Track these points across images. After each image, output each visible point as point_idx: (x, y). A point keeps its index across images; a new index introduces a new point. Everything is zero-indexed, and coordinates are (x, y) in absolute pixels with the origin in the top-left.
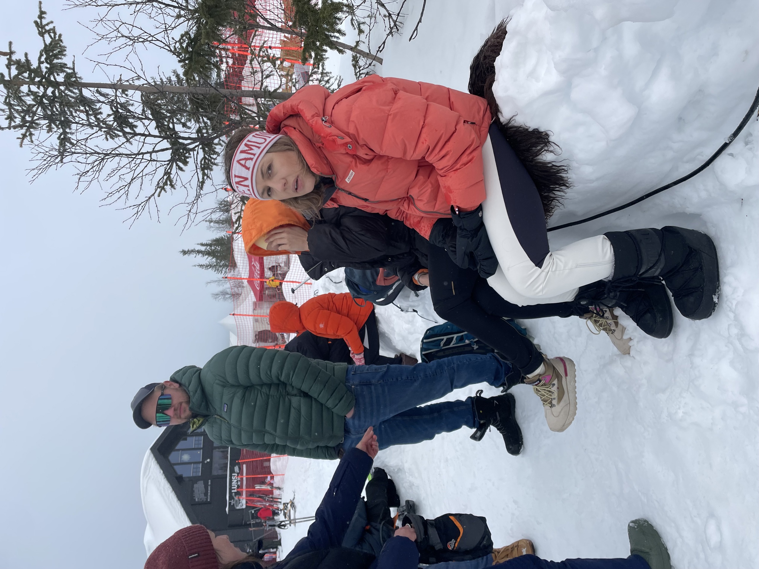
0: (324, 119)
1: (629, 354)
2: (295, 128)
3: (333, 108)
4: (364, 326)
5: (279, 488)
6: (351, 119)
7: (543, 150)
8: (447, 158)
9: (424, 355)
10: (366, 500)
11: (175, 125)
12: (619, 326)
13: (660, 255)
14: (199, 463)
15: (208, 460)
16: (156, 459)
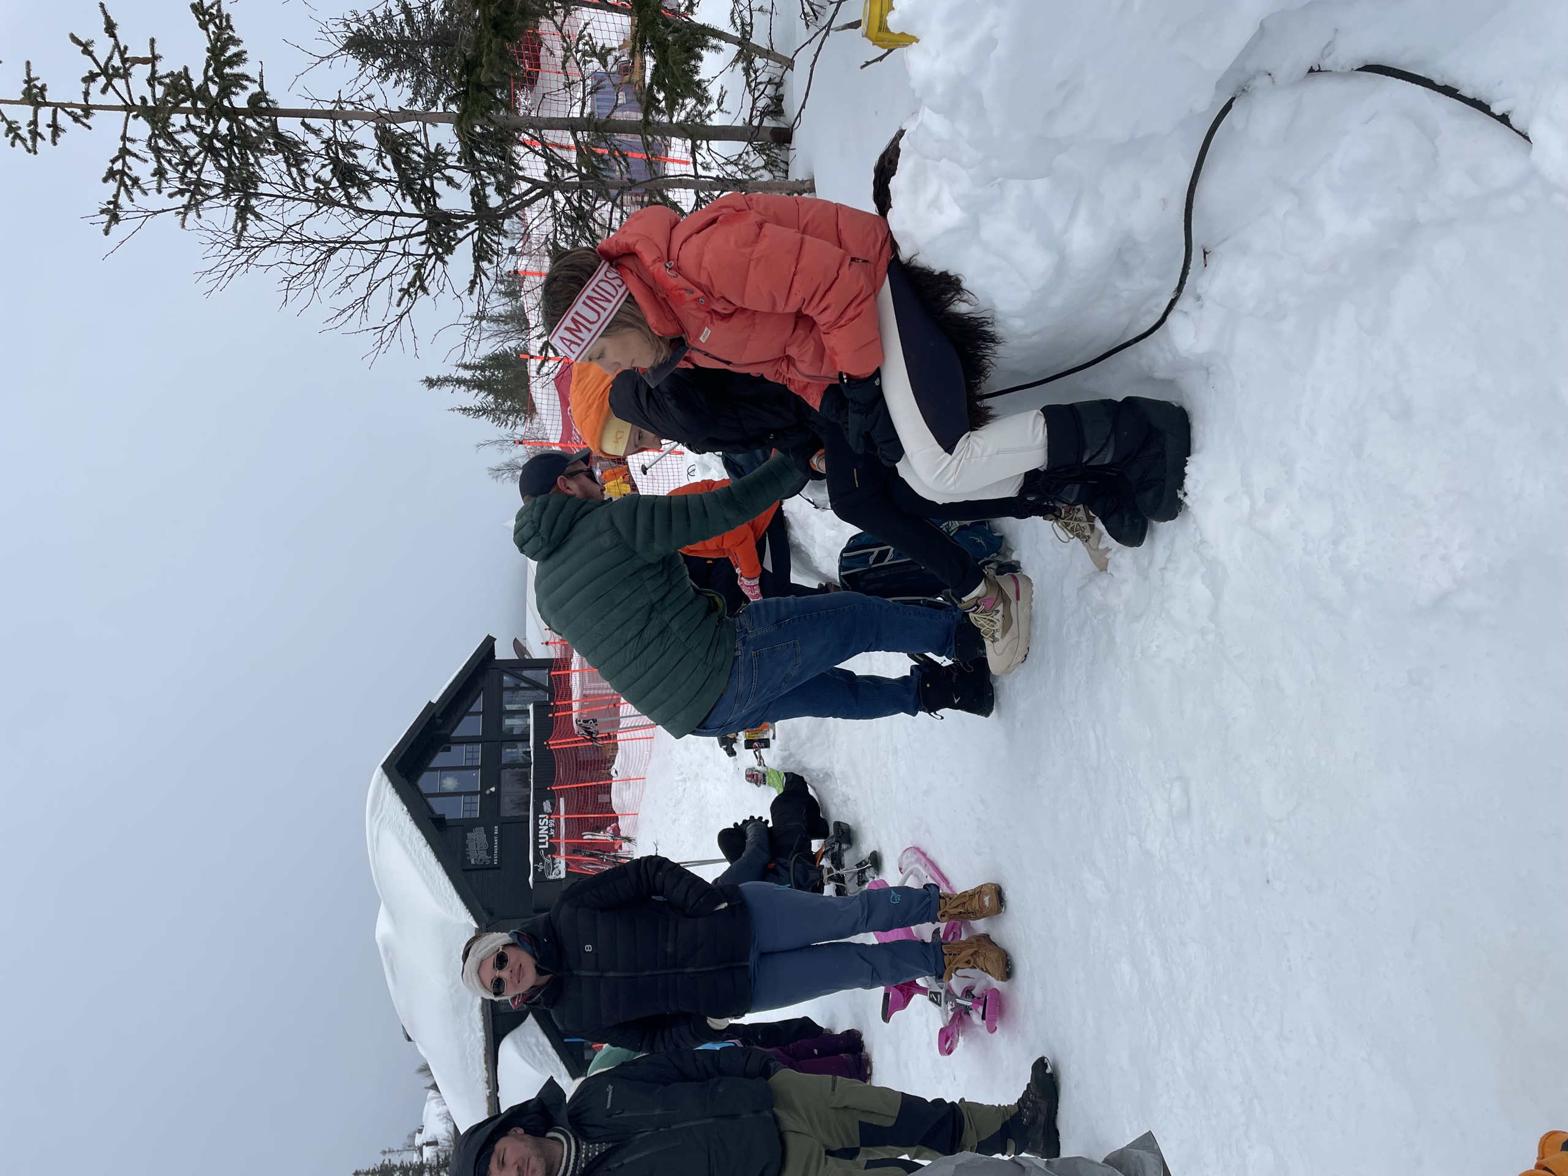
0: (667, 265)
1: (1106, 570)
2: (631, 271)
3: (680, 249)
4: (765, 533)
5: (629, 840)
6: (703, 265)
7: (955, 299)
8: (829, 311)
9: (843, 576)
10: (770, 825)
11: (435, 181)
12: (1095, 530)
13: (1108, 439)
14: (475, 793)
15: (493, 789)
16: (394, 785)
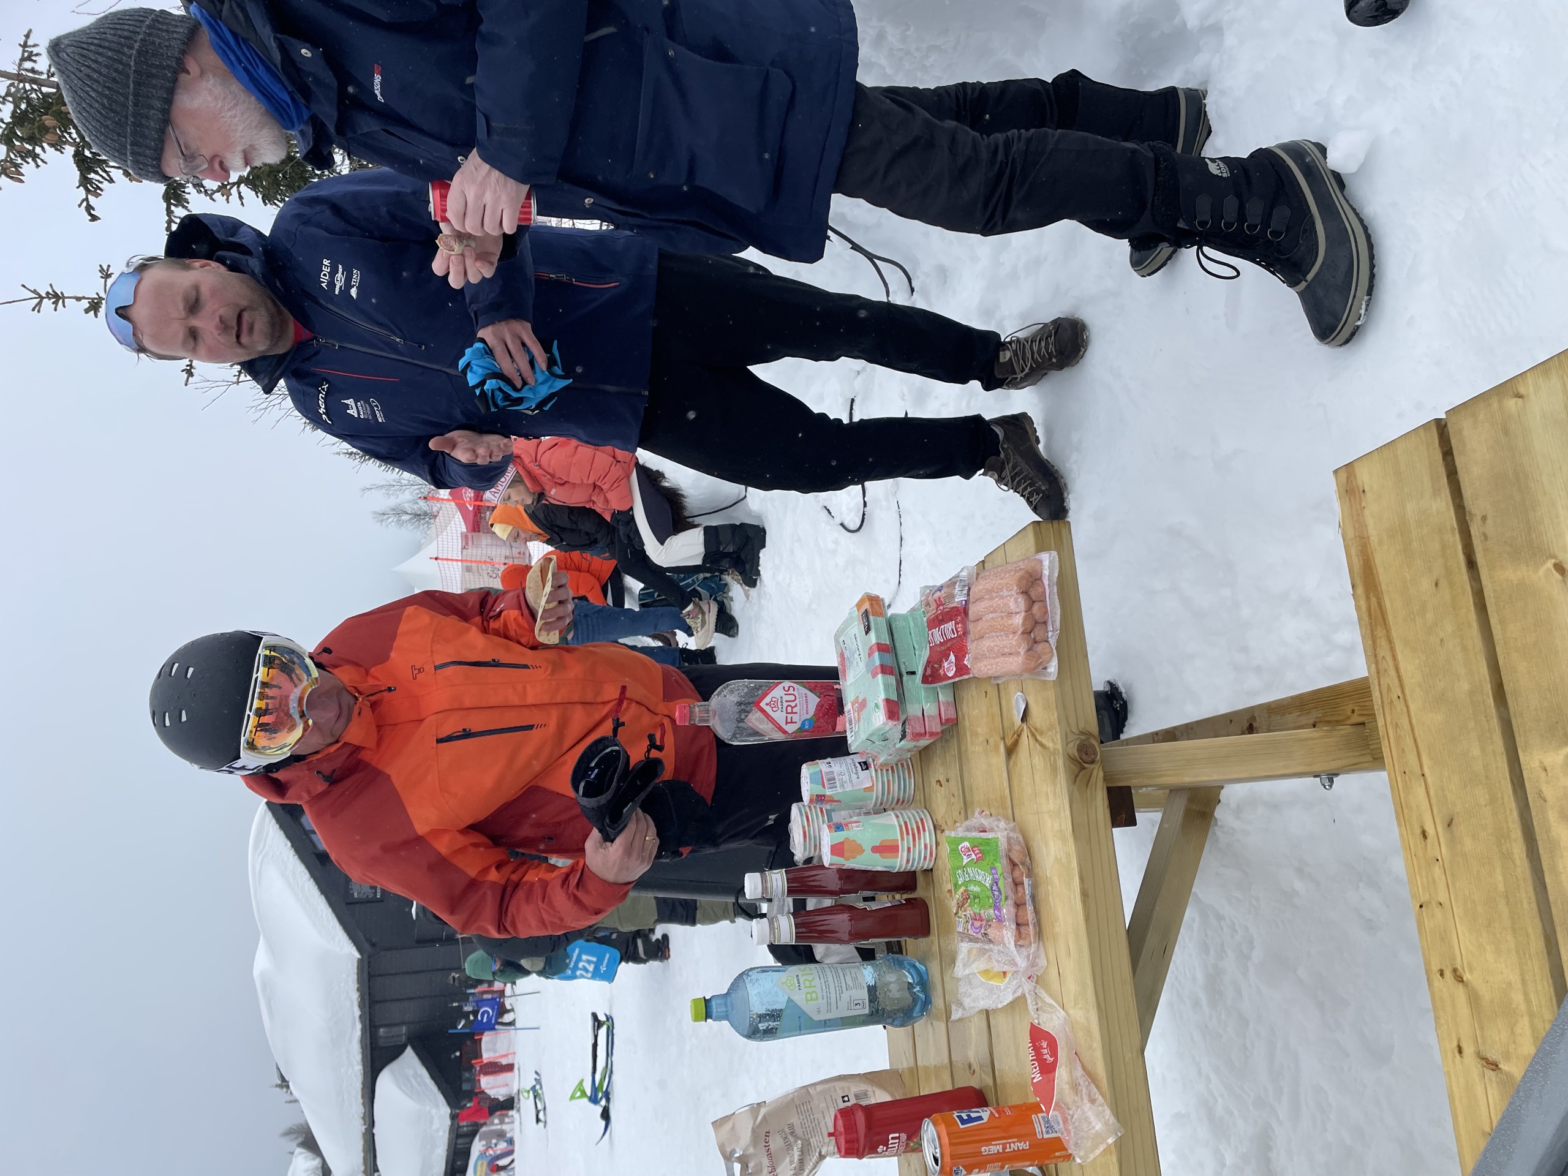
8: (607, 483)
13: (731, 541)
16: (278, 821)
